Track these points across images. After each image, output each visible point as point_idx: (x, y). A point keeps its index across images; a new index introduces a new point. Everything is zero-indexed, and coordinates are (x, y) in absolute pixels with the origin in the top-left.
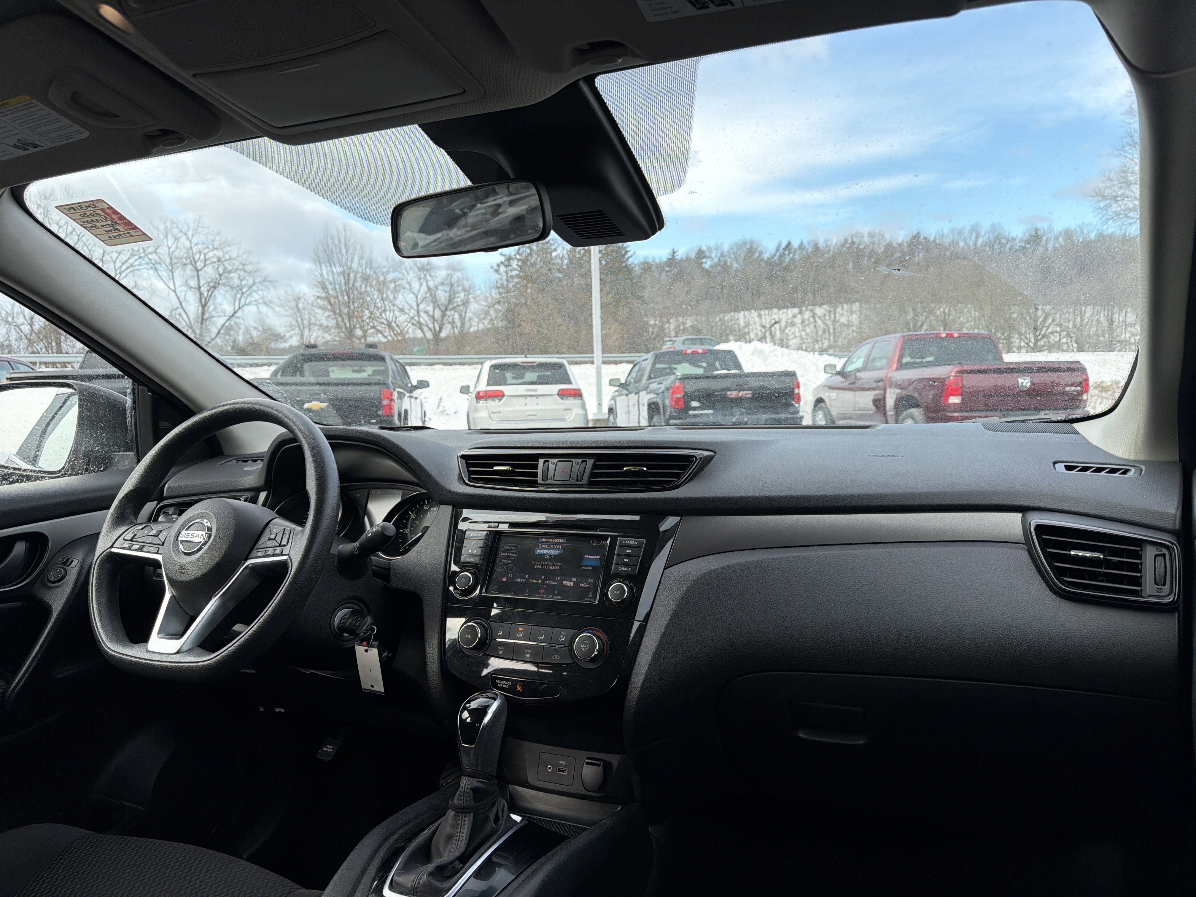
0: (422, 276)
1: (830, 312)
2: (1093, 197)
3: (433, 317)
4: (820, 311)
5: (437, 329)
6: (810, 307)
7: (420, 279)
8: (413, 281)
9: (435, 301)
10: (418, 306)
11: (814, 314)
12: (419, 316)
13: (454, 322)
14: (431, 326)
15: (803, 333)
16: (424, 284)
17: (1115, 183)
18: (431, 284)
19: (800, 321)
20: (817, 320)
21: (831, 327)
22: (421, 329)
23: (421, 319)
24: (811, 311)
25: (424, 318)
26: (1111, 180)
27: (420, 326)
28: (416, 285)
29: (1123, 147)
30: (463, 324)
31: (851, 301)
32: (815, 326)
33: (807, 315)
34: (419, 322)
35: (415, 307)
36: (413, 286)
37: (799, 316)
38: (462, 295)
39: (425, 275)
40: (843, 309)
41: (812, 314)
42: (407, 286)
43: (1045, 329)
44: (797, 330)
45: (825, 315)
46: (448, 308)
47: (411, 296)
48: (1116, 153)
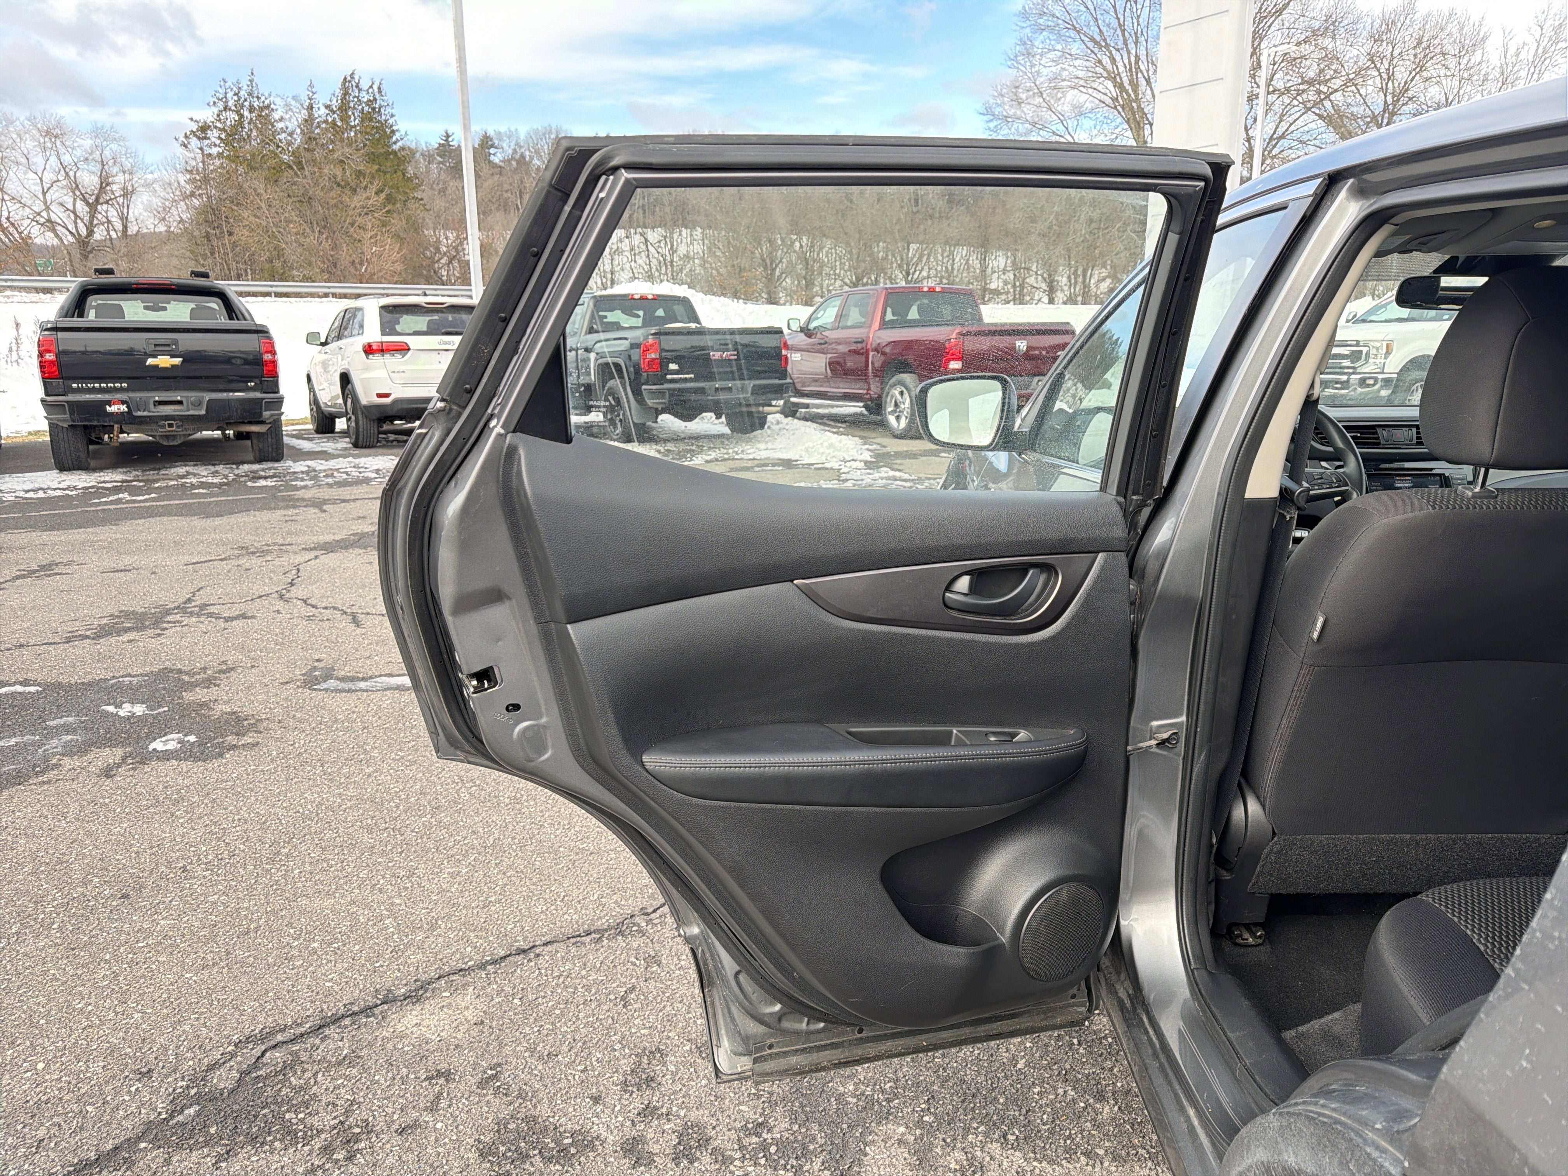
0: (49, 145)
1: (665, 237)
2: (984, 114)
3: (74, 212)
4: (653, 236)
5: (83, 231)
6: (639, 230)
7: (45, 149)
8: (33, 153)
9: (75, 187)
10: (44, 194)
11: (646, 240)
12: (47, 208)
13: (109, 222)
14: (71, 227)
15: (633, 264)
16: (53, 159)
17: (1006, 99)
18: (67, 159)
19: (628, 248)
20: (650, 247)
21: (668, 258)
22: (54, 231)
23: (54, 217)
24: (641, 234)
25: (58, 214)
26: (1002, 96)
27: (51, 225)
28: (38, 160)
29: (1016, 56)
30: (125, 227)
31: (690, 225)
32: (648, 256)
33: (637, 239)
34: (49, 220)
35: (41, 196)
36: (33, 160)
37: (627, 241)
38: (120, 178)
39: (54, 143)
40: (680, 234)
41: (643, 240)
42: (23, 160)
43: (917, 273)
44: (625, 259)
45: (659, 242)
46: (101, 201)
47: (31, 175)
48: (1009, 63)
